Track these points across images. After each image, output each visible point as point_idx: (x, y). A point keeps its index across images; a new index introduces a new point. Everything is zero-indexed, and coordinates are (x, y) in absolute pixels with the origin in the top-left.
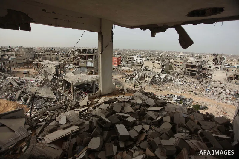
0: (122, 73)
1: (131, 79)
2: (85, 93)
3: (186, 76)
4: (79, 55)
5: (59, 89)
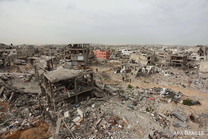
0: (111, 65)
1: (118, 72)
2: (66, 90)
3: (172, 67)
4: (70, 50)
5: (43, 85)
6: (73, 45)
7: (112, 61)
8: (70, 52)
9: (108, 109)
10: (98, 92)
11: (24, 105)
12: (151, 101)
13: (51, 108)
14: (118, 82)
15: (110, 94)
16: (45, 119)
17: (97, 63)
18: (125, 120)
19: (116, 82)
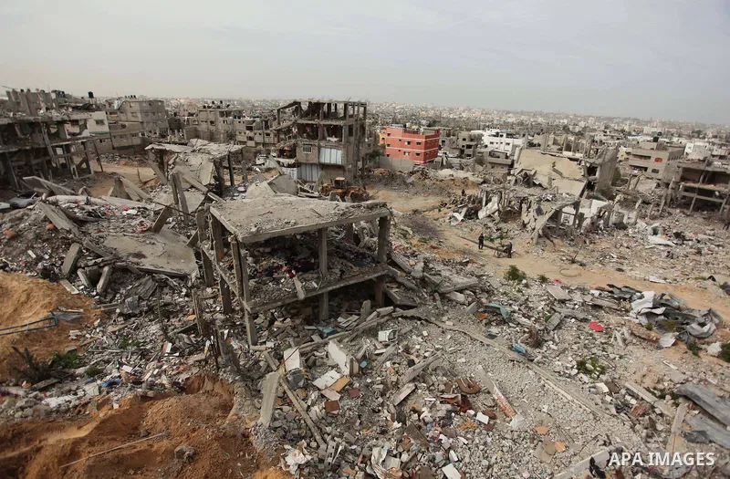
0: (442, 188)
1: (472, 215)
2: (289, 272)
3: (678, 211)
4: (295, 123)
5: (205, 246)
6: (305, 107)
7: (446, 172)
8: (295, 130)
9: (437, 350)
10: (400, 285)
11: (146, 312)
12: (596, 335)
13: (236, 331)
14: (470, 253)
15: (443, 296)
16: (218, 368)
17: (392, 179)
18: (503, 397)
19: (464, 252)
